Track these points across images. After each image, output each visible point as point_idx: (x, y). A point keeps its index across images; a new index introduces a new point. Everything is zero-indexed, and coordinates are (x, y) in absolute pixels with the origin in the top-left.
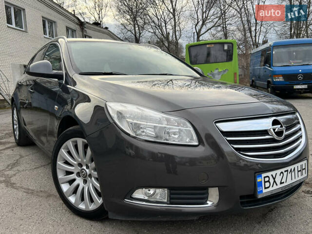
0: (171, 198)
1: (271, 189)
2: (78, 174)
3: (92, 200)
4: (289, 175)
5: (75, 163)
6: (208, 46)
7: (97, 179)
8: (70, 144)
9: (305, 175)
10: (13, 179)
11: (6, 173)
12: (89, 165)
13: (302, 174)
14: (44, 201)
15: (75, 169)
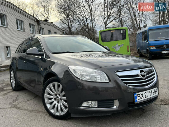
0: (99, 105)
1: (141, 100)
2: (55, 99)
3: (62, 110)
5: (54, 94)
7: (65, 101)
8: (51, 85)
9: (157, 94)
10: (19, 106)
11: (13, 103)
12: (60, 94)
13: (155, 94)
14: (37, 114)
15: (53, 97)
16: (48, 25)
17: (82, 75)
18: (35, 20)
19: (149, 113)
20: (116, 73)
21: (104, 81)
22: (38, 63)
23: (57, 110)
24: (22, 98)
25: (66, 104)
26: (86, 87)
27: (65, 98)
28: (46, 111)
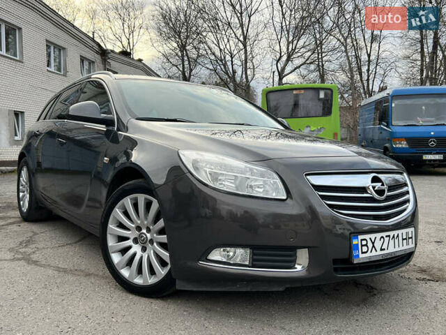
0: (254, 260)
1: (368, 254)
2: (136, 241)
3: (152, 272)
4: (392, 242)
5: (133, 226)
6: (295, 92)
7: (163, 245)
8: (127, 202)
9: (411, 245)
10: (34, 257)
11: (20, 250)
12: (151, 227)
13: (408, 244)
14: (83, 279)
15: (131, 234)
16: (130, 65)
18: (96, 48)
19: (387, 296)
20: (308, 177)
21: (274, 196)
23: (140, 271)
24: (46, 239)
25: (165, 255)
26: (224, 213)
27: (164, 238)
28: (108, 273)
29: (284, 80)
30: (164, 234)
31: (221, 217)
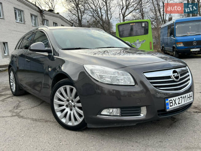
0: (122, 113)
1: (173, 106)
2: (67, 106)
3: (76, 120)
4: (183, 99)
5: (65, 99)
6: (131, 24)
7: (80, 108)
8: (62, 89)
9: (192, 100)
10: (21, 114)
11: (15, 111)
12: (74, 100)
13: (190, 99)
14: (44, 124)
15: (65, 103)
16: (53, 16)
17: (101, 77)
18: (37, 9)
19: (181, 122)
20: (144, 74)
21: (129, 83)
22: (43, 61)
23: (70, 119)
24: (25, 104)
25: (81, 112)
26: (106, 92)
27: (80, 105)
28: (55, 120)
29: (125, 18)
30: (80, 103)
31: (105, 94)
